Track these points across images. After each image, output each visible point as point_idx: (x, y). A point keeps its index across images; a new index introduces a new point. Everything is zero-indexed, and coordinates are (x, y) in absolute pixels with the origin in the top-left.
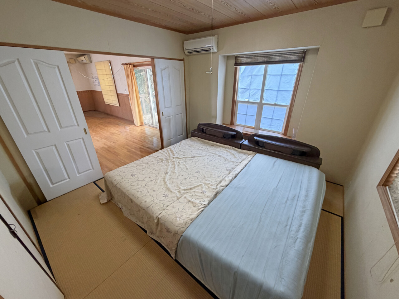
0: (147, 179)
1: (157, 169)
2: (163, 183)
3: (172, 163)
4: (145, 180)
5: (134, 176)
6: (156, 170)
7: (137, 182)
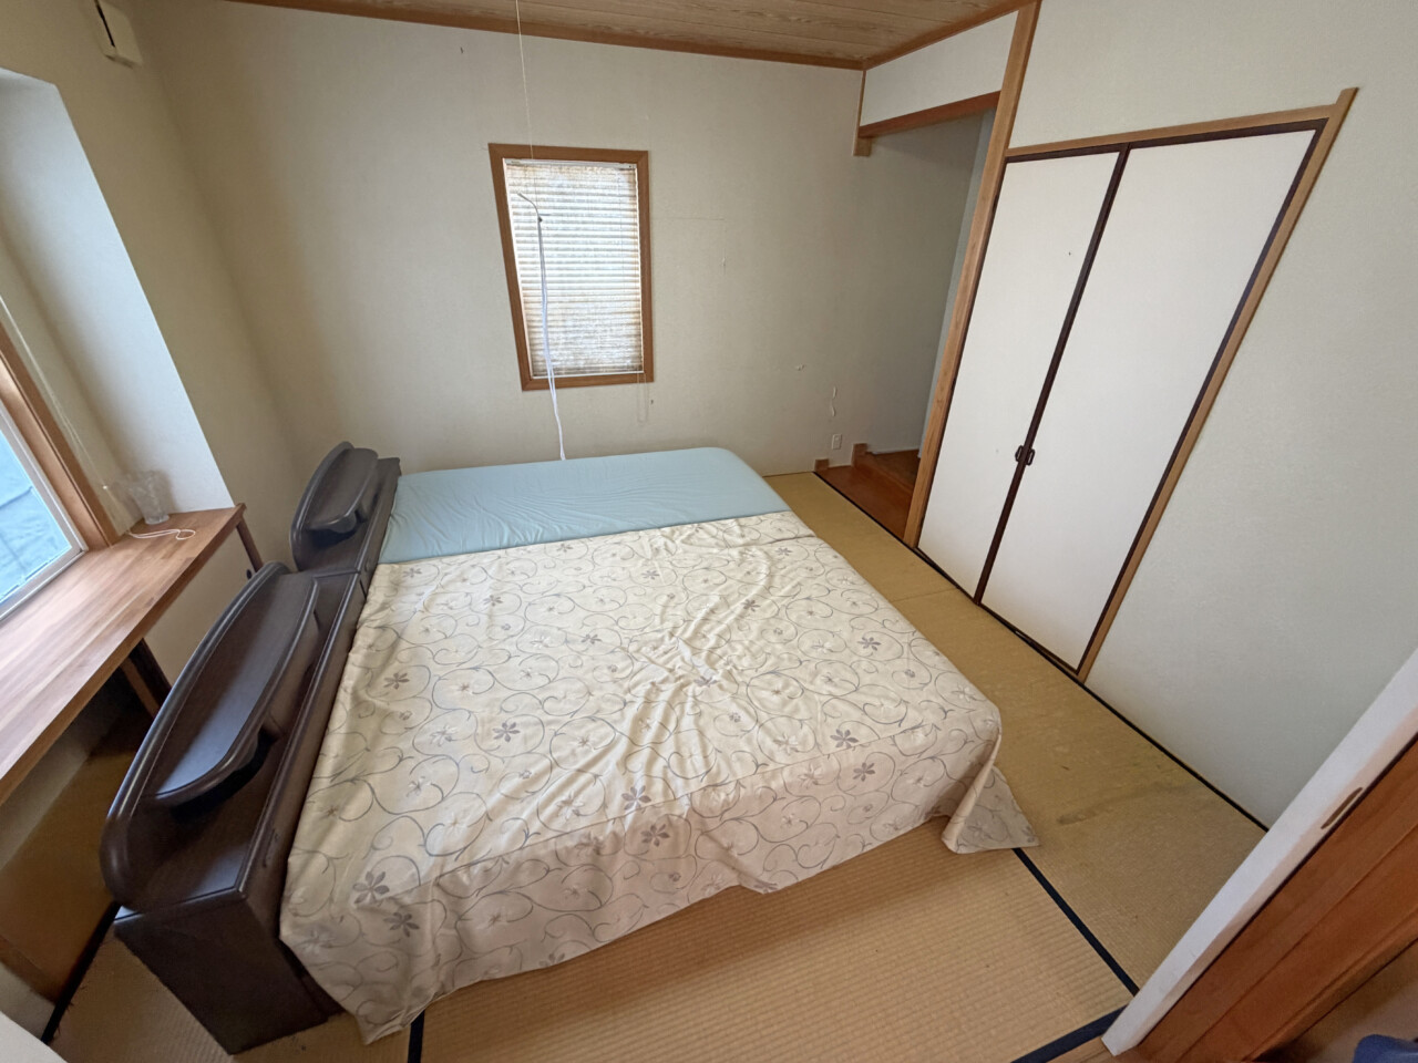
0: (820, 609)
1: (773, 638)
2: (777, 580)
3: (697, 644)
4: (827, 611)
5: (868, 637)
6: (781, 633)
7: (856, 611)
